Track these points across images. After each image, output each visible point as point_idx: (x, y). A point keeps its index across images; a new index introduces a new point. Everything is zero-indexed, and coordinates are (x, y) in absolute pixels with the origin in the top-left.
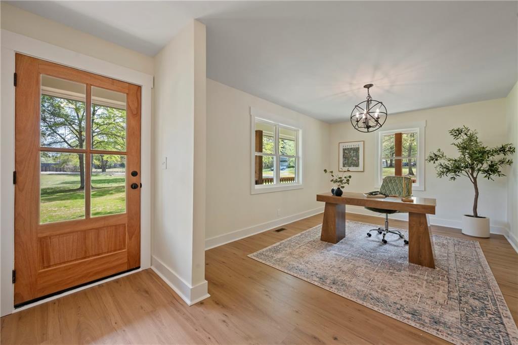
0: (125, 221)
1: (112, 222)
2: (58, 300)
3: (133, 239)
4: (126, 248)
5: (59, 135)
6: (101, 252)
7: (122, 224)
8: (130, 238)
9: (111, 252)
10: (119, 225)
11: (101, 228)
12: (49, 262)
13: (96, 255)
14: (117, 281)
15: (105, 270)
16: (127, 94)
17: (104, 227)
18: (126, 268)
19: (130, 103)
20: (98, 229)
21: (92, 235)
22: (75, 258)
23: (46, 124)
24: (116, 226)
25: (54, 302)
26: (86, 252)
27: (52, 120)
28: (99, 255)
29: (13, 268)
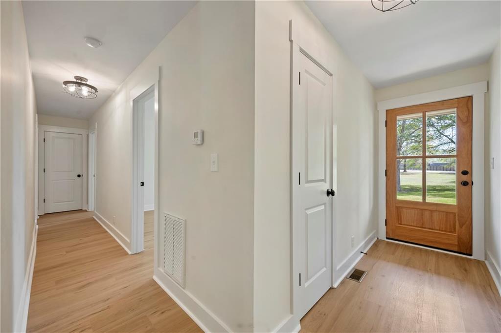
0: (456, 211)
1: (443, 209)
2: (406, 245)
3: (464, 227)
4: (457, 233)
5: (446, 136)
6: (434, 228)
7: (452, 213)
8: (461, 226)
9: (442, 231)
10: (450, 213)
11: (434, 211)
12: (401, 221)
13: (430, 229)
14: (446, 255)
15: (436, 242)
16: (457, 107)
17: (436, 211)
18: (456, 249)
19: (459, 114)
20: (432, 211)
21: (427, 214)
22: (416, 225)
23: (435, 129)
24: (447, 212)
25: (403, 245)
26: (423, 224)
27: (440, 124)
28: (432, 229)
29: (385, 218)
